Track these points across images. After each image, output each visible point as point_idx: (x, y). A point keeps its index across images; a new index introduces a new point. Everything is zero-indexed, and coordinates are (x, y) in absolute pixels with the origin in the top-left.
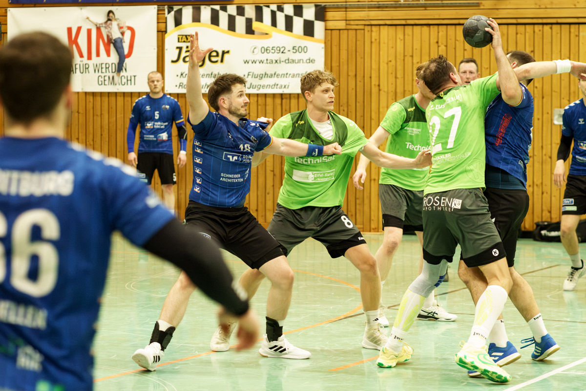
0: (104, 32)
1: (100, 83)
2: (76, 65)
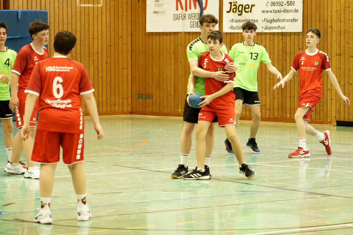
2: (179, 14)
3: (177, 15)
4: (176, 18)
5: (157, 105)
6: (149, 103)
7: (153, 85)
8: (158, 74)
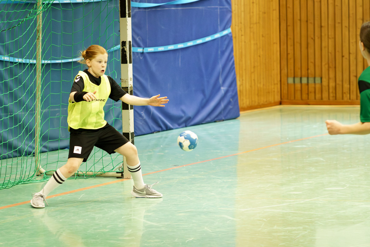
5: (331, 91)
6: (315, 88)
7: (323, 64)
8: (331, 49)
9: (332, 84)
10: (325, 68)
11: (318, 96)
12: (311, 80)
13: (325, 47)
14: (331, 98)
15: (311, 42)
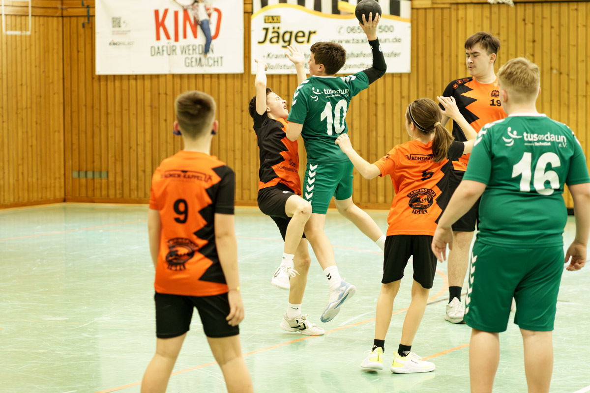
0: (191, 14)
1: (187, 65)
2: (163, 47)
3: (158, 48)
4: (157, 52)
5: (118, 187)
6: (101, 184)
7: (110, 156)
8: (118, 139)
9: (119, 180)
10: (111, 160)
11: (104, 193)
12: (97, 175)
13: (112, 137)
14: (118, 196)
15: (96, 130)
